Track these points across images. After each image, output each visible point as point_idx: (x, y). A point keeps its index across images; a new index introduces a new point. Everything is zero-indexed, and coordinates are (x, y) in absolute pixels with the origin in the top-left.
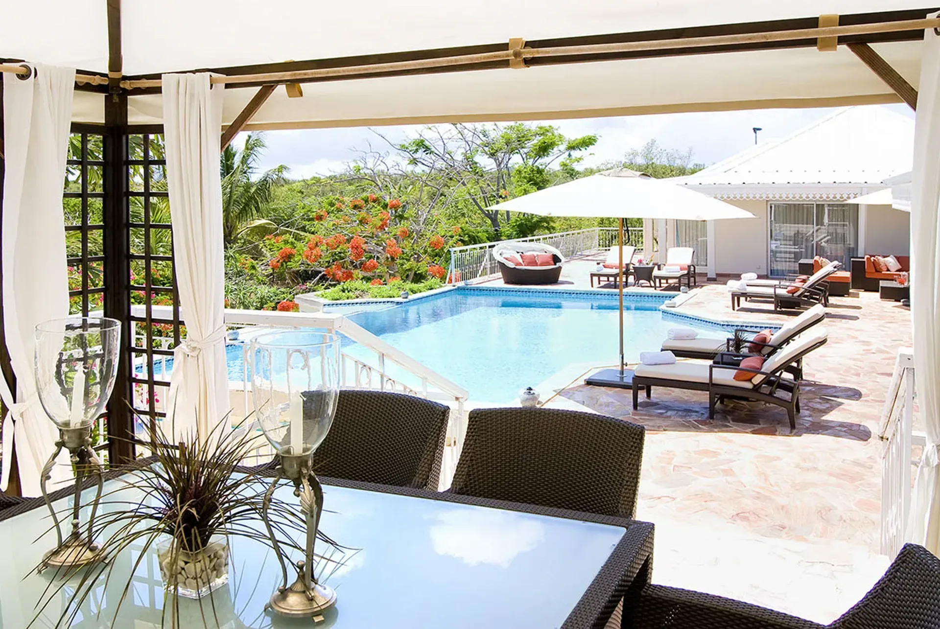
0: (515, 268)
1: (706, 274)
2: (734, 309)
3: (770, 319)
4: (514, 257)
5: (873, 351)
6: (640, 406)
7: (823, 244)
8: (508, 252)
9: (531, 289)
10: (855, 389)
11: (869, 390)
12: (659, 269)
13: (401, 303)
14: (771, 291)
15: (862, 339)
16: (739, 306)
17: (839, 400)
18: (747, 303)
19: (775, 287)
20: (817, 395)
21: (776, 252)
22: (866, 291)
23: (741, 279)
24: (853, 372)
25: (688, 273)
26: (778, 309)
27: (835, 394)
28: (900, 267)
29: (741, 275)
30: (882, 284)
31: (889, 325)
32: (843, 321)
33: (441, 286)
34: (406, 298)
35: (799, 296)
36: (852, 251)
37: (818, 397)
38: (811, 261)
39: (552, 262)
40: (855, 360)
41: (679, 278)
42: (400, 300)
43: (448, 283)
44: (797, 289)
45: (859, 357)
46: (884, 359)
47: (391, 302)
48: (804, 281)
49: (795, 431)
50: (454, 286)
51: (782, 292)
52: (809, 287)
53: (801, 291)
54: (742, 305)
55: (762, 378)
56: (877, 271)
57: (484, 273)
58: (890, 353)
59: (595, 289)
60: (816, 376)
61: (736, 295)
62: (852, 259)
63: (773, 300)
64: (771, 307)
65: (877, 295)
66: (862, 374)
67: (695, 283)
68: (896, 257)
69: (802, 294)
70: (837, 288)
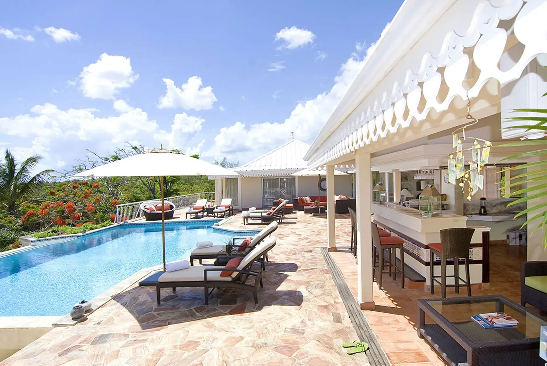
0: (150, 213)
1: (238, 209)
2: (244, 224)
3: (259, 227)
4: (151, 207)
5: (302, 239)
6: (162, 301)
7: (284, 194)
8: (148, 205)
9: (156, 222)
10: (294, 264)
11: (301, 263)
12: (217, 208)
13: (80, 236)
14: (260, 214)
15: (297, 233)
16: (247, 222)
17: (286, 273)
18: (251, 220)
19: (262, 212)
20: (274, 271)
21: (267, 198)
22: (299, 211)
23: (249, 210)
24: (293, 252)
25: (229, 209)
26: (263, 222)
27: (283, 269)
28: (311, 200)
29: (249, 208)
30: (305, 207)
31: (308, 225)
32: (290, 225)
33: (111, 225)
34: (85, 233)
35: (272, 216)
36: (294, 196)
37: (275, 273)
38: (278, 201)
39: (170, 209)
40: (294, 245)
41: (225, 212)
42: (81, 234)
43: (116, 223)
44: (271, 213)
45: (296, 243)
46: (307, 243)
47: (75, 236)
48: (274, 209)
49: (257, 305)
50: (118, 224)
51: (264, 214)
52: (276, 211)
53: (273, 213)
54: (248, 222)
55: (237, 274)
56: (303, 203)
57: (138, 216)
58: (309, 239)
59: (188, 220)
60: (276, 258)
61: (246, 218)
62: (294, 199)
63: (261, 218)
64: (260, 221)
65: (303, 212)
66: (297, 253)
67: (233, 213)
68: (310, 197)
69: (273, 215)
70: (288, 211)
